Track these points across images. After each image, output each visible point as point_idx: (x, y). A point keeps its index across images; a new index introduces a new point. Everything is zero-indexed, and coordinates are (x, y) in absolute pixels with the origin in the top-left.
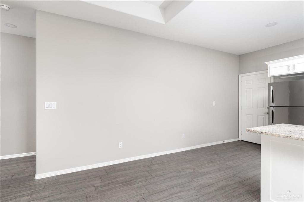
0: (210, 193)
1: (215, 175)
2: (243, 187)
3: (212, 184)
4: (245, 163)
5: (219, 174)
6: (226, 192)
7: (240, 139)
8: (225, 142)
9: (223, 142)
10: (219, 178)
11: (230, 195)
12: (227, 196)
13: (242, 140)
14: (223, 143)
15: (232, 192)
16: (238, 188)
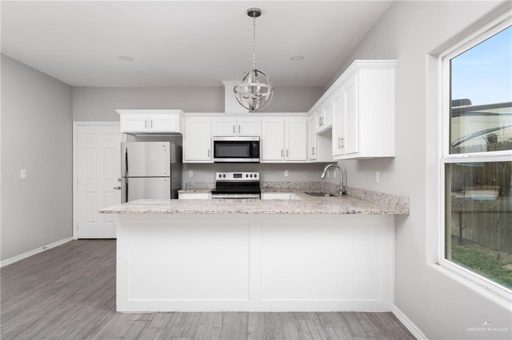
0: (35, 335)
1: (39, 306)
2: (90, 304)
3: (35, 322)
4: (89, 271)
5: (46, 302)
6: (64, 321)
7: (75, 237)
8: (47, 249)
9: (44, 248)
10: (47, 309)
11: (71, 322)
12: (67, 326)
13: (79, 239)
14: (43, 250)
15: (75, 317)
16: (82, 309)
